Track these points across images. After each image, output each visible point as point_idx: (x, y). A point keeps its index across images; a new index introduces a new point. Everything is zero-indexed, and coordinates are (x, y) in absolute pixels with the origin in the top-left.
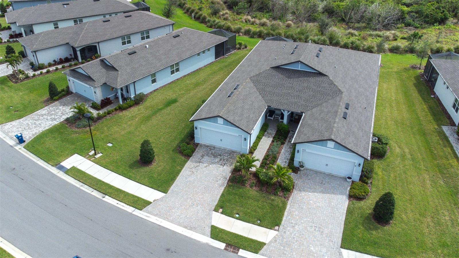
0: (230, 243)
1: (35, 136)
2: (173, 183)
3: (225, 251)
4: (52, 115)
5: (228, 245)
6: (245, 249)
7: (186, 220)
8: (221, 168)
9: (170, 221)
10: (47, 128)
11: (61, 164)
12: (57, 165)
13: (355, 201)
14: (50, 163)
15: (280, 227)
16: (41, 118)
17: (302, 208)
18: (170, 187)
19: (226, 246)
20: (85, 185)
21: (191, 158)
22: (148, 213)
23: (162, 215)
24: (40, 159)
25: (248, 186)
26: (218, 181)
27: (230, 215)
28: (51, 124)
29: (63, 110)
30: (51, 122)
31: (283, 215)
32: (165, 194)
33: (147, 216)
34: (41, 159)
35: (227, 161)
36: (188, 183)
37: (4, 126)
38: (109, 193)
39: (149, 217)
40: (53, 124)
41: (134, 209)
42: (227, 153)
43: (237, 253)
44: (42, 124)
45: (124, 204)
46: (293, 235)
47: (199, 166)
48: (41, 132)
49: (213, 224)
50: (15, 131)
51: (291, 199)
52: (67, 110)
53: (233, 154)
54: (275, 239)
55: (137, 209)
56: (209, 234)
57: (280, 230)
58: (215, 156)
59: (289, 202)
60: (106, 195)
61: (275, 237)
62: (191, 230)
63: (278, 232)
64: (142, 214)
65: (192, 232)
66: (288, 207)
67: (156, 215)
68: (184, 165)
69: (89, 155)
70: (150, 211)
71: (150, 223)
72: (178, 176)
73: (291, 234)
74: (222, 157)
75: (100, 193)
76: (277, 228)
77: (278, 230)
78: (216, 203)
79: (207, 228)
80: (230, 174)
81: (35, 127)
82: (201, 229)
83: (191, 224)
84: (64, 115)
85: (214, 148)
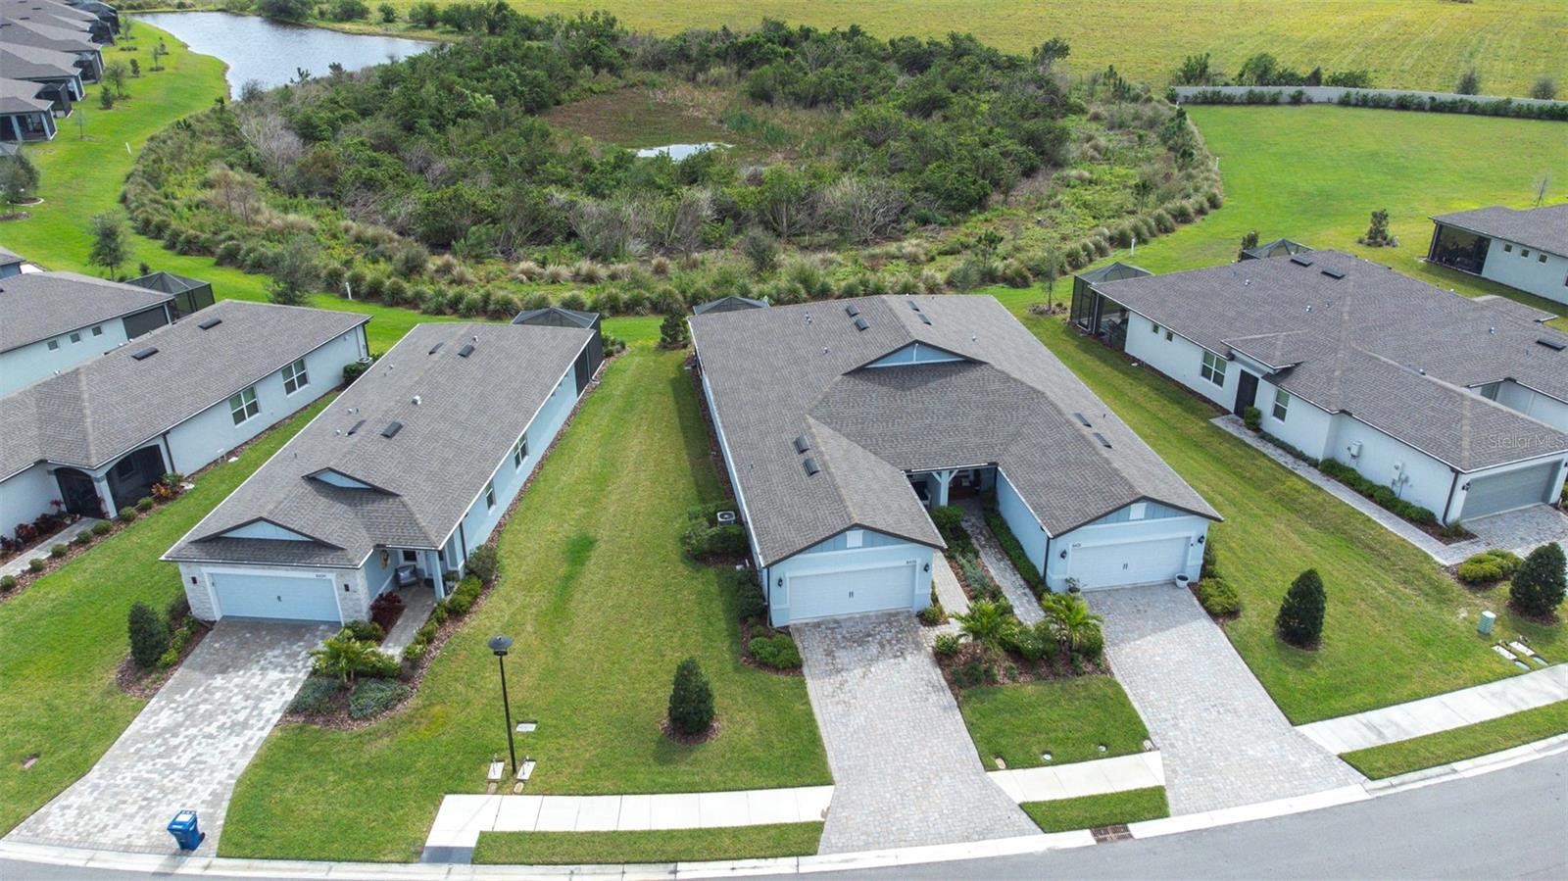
0: (1096, 823)
1: (226, 804)
2: (824, 750)
3: (1101, 844)
4: (209, 717)
5: (1098, 828)
6: (1137, 818)
7: (950, 821)
8: (904, 666)
9: (914, 843)
10: (243, 763)
11: (428, 844)
12: (418, 854)
13: (1230, 623)
14: (386, 859)
15: (1152, 738)
16: (174, 742)
17: (1155, 680)
18: (825, 763)
19: (1094, 835)
20: (582, 866)
21: (805, 670)
22: (841, 850)
23: (882, 840)
24: (332, 864)
25: (1006, 681)
26: (927, 699)
27: (1032, 763)
28: (246, 746)
29: (236, 686)
30: (234, 740)
31: (1134, 710)
32: (832, 787)
33: (847, 861)
34: (339, 861)
35: (898, 641)
36: (862, 735)
37: (38, 822)
38: (679, 852)
39: (853, 860)
40: (252, 743)
41: (793, 860)
42: (880, 624)
43: (1131, 836)
44: (203, 758)
45: (754, 862)
46: (1191, 743)
47: (846, 681)
48: (234, 781)
49: (1019, 800)
50: (111, 823)
51: (1114, 669)
52: (255, 681)
53: (898, 621)
54: (1170, 770)
55: (803, 855)
56: (1034, 826)
57: (1158, 745)
58: (861, 642)
59: (1119, 678)
60: (676, 862)
61: (1164, 765)
62: (984, 839)
63: (1158, 752)
64: (830, 862)
65: (992, 841)
66: (1126, 688)
67: (867, 847)
68: (806, 695)
69: (494, 781)
70: (840, 845)
71: (873, 872)
72: (817, 727)
73: (1186, 742)
74: (878, 637)
75: (653, 866)
76: (1147, 744)
77: (1155, 748)
78: (974, 753)
79: (1016, 816)
80: (939, 671)
81: (184, 777)
82: (1007, 825)
83: (972, 825)
84: (259, 699)
85: (836, 622)
